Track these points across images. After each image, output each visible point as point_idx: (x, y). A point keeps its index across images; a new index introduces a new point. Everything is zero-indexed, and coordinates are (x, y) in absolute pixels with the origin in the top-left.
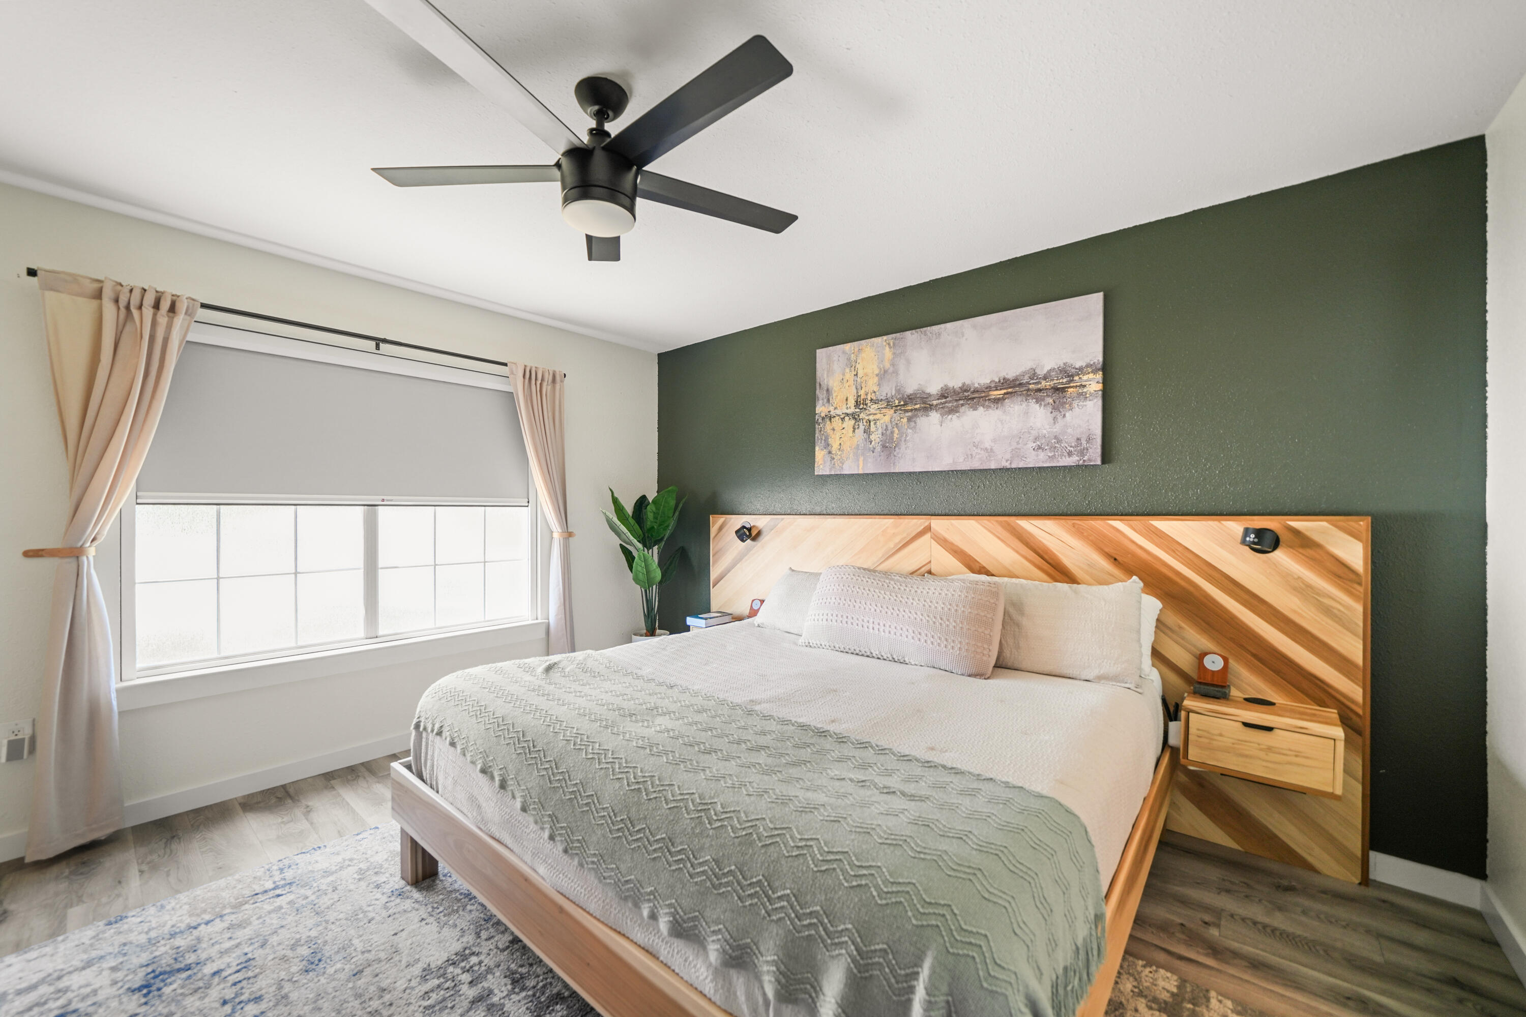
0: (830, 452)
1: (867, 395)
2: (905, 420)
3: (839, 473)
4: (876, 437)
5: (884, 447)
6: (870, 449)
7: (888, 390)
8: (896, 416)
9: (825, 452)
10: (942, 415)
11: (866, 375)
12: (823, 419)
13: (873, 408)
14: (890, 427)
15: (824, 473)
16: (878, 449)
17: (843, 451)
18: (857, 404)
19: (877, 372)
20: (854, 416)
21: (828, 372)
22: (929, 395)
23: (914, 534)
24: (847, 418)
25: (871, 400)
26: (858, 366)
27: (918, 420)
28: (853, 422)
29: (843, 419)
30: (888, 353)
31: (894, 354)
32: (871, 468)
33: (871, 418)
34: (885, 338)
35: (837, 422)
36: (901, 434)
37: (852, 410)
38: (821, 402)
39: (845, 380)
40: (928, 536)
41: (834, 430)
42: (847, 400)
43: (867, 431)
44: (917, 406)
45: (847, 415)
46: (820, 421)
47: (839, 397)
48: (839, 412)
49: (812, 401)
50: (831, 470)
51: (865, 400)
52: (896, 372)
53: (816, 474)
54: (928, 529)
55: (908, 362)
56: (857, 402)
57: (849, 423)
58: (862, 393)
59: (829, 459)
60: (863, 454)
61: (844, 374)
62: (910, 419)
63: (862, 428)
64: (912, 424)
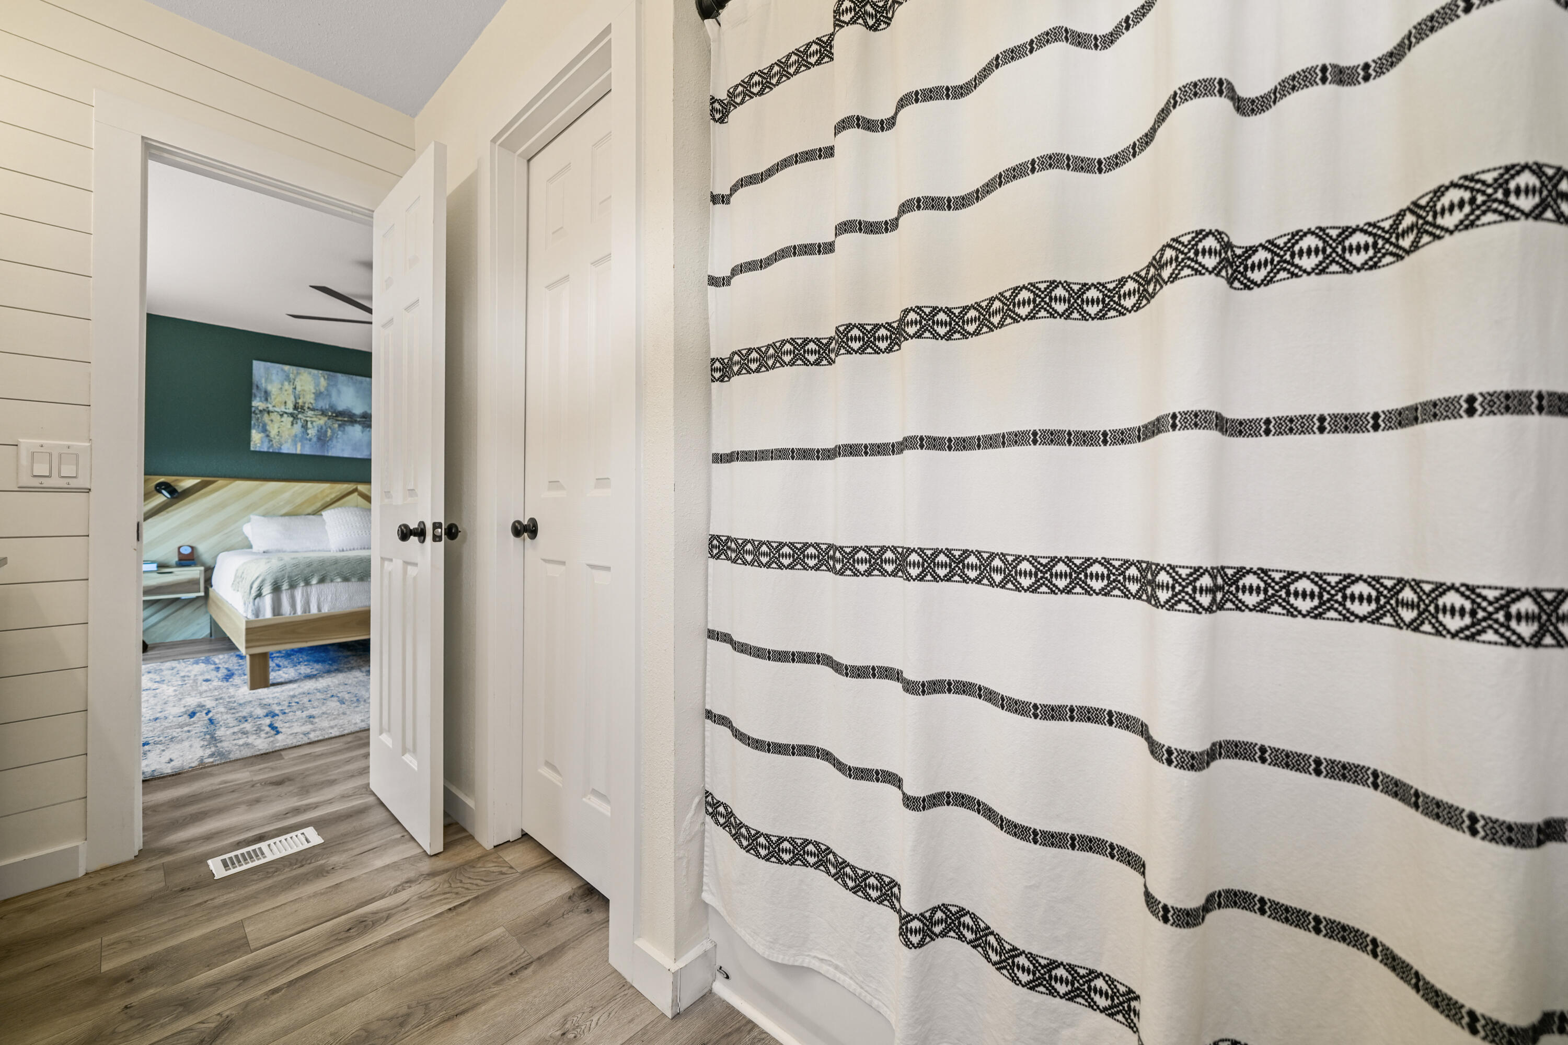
0: (268, 436)
1: (305, 403)
2: (336, 426)
3: (277, 451)
4: (312, 432)
5: (319, 439)
6: (307, 439)
7: (323, 404)
8: (330, 422)
9: (262, 435)
10: (363, 427)
11: (304, 390)
12: (261, 411)
13: (310, 413)
14: (324, 428)
15: (262, 450)
16: (315, 439)
17: (281, 437)
18: (295, 408)
19: (313, 391)
20: (292, 415)
21: (266, 380)
22: (354, 415)
23: (345, 492)
24: (285, 415)
25: (309, 408)
26: (296, 383)
27: (346, 428)
28: (291, 419)
29: (282, 416)
30: (323, 383)
31: (328, 384)
32: (308, 451)
33: (308, 419)
34: (321, 372)
35: (275, 416)
36: (333, 432)
37: (291, 410)
38: (258, 399)
39: (284, 389)
40: (356, 494)
41: (272, 421)
42: (285, 403)
43: (305, 427)
44: (346, 419)
45: (286, 413)
46: (257, 412)
47: (277, 400)
48: (277, 409)
49: (250, 397)
50: (269, 448)
51: (302, 408)
52: (329, 395)
53: (252, 449)
54: (356, 490)
55: (339, 392)
56: (295, 406)
57: (288, 420)
58: (300, 401)
59: (267, 440)
60: (300, 441)
61: (282, 385)
62: (340, 426)
63: (300, 424)
64: (342, 429)
